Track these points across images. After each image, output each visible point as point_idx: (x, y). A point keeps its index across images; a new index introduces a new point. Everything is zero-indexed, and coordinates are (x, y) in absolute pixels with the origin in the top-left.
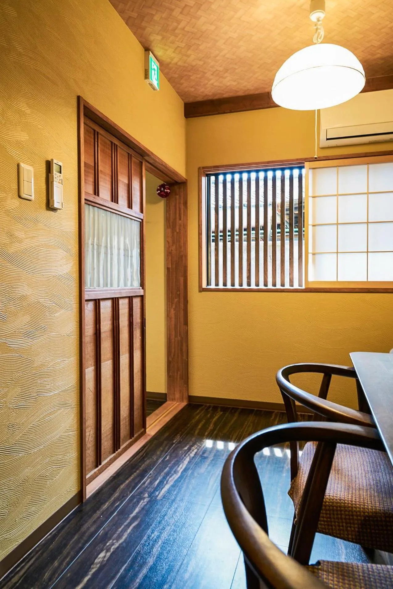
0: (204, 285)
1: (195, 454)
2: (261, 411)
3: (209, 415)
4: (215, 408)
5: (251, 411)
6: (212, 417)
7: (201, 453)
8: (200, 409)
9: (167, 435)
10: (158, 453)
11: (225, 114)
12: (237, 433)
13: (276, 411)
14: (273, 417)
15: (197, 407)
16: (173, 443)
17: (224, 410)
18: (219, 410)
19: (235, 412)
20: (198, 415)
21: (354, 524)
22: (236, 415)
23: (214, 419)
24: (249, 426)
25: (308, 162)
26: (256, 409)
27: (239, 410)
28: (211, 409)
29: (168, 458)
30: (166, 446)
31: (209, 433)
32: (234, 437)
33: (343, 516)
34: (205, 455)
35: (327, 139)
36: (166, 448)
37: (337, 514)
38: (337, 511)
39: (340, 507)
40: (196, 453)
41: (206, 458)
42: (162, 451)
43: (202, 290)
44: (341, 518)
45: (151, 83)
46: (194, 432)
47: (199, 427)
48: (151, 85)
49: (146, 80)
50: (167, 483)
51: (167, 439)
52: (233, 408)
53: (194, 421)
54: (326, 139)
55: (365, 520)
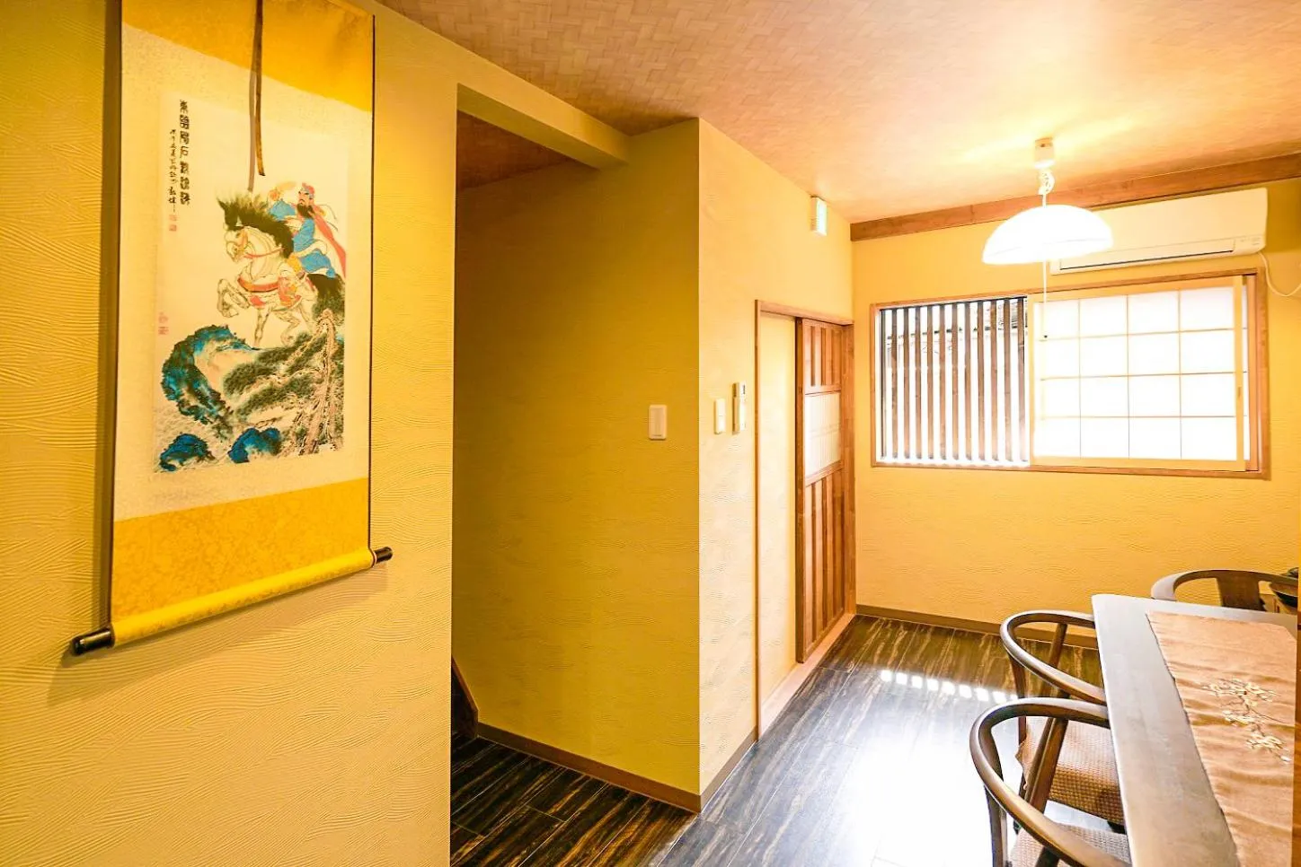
0: (879, 459)
1: (880, 691)
2: (964, 632)
3: (889, 635)
4: (896, 624)
5: (949, 632)
6: (893, 638)
7: (886, 690)
8: (874, 625)
9: (836, 661)
10: (831, 686)
12: (933, 665)
13: (987, 634)
14: (983, 643)
15: (870, 621)
16: (847, 674)
17: (910, 627)
18: (902, 627)
19: (925, 632)
20: (874, 633)
21: (1090, 795)
22: (928, 636)
23: (898, 642)
24: (949, 655)
25: (1033, 294)
26: (956, 629)
27: (931, 630)
28: (889, 625)
29: (844, 694)
30: (839, 677)
31: (893, 663)
32: (929, 670)
33: (1079, 787)
34: (893, 693)
35: (1062, 269)
36: (840, 679)
37: (1072, 784)
38: (1072, 780)
39: (1072, 777)
40: (881, 688)
41: (893, 697)
42: (836, 684)
43: (875, 465)
44: (1077, 788)
46: (873, 659)
47: (878, 652)
48: (819, 234)
49: (815, 232)
50: (850, 726)
51: (837, 667)
52: (922, 626)
53: (869, 642)
54: (1059, 268)
55: (1103, 793)
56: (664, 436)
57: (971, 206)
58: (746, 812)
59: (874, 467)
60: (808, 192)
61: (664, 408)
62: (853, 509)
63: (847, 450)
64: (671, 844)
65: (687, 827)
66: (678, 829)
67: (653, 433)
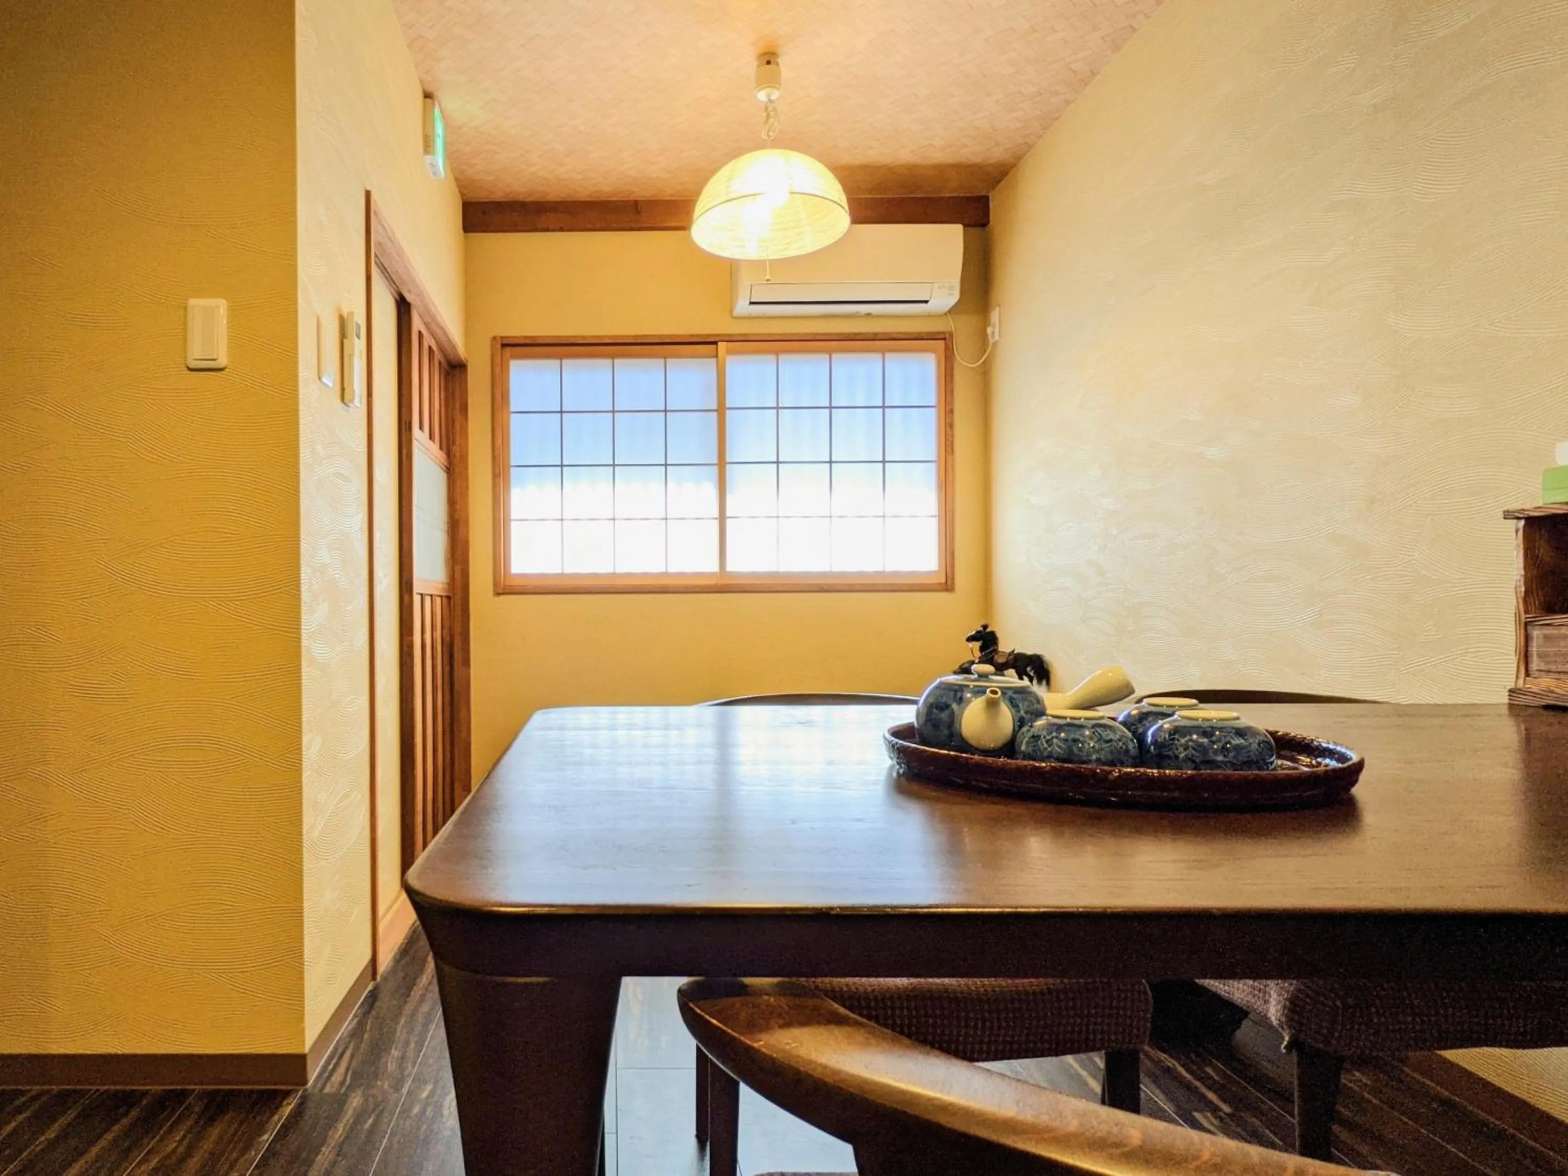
11: (550, 233)
25: (725, 343)
35: (752, 303)
43: (499, 592)
45: (435, 164)
48: (432, 165)
49: (427, 157)
54: (748, 302)
56: (222, 361)
57: (636, 202)
58: (391, 1066)
59: (499, 594)
60: (421, 81)
61: (221, 306)
62: (467, 662)
63: (458, 568)
64: (265, 1137)
65: (287, 1109)
66: (273, 1114)
67: (196, 353)
